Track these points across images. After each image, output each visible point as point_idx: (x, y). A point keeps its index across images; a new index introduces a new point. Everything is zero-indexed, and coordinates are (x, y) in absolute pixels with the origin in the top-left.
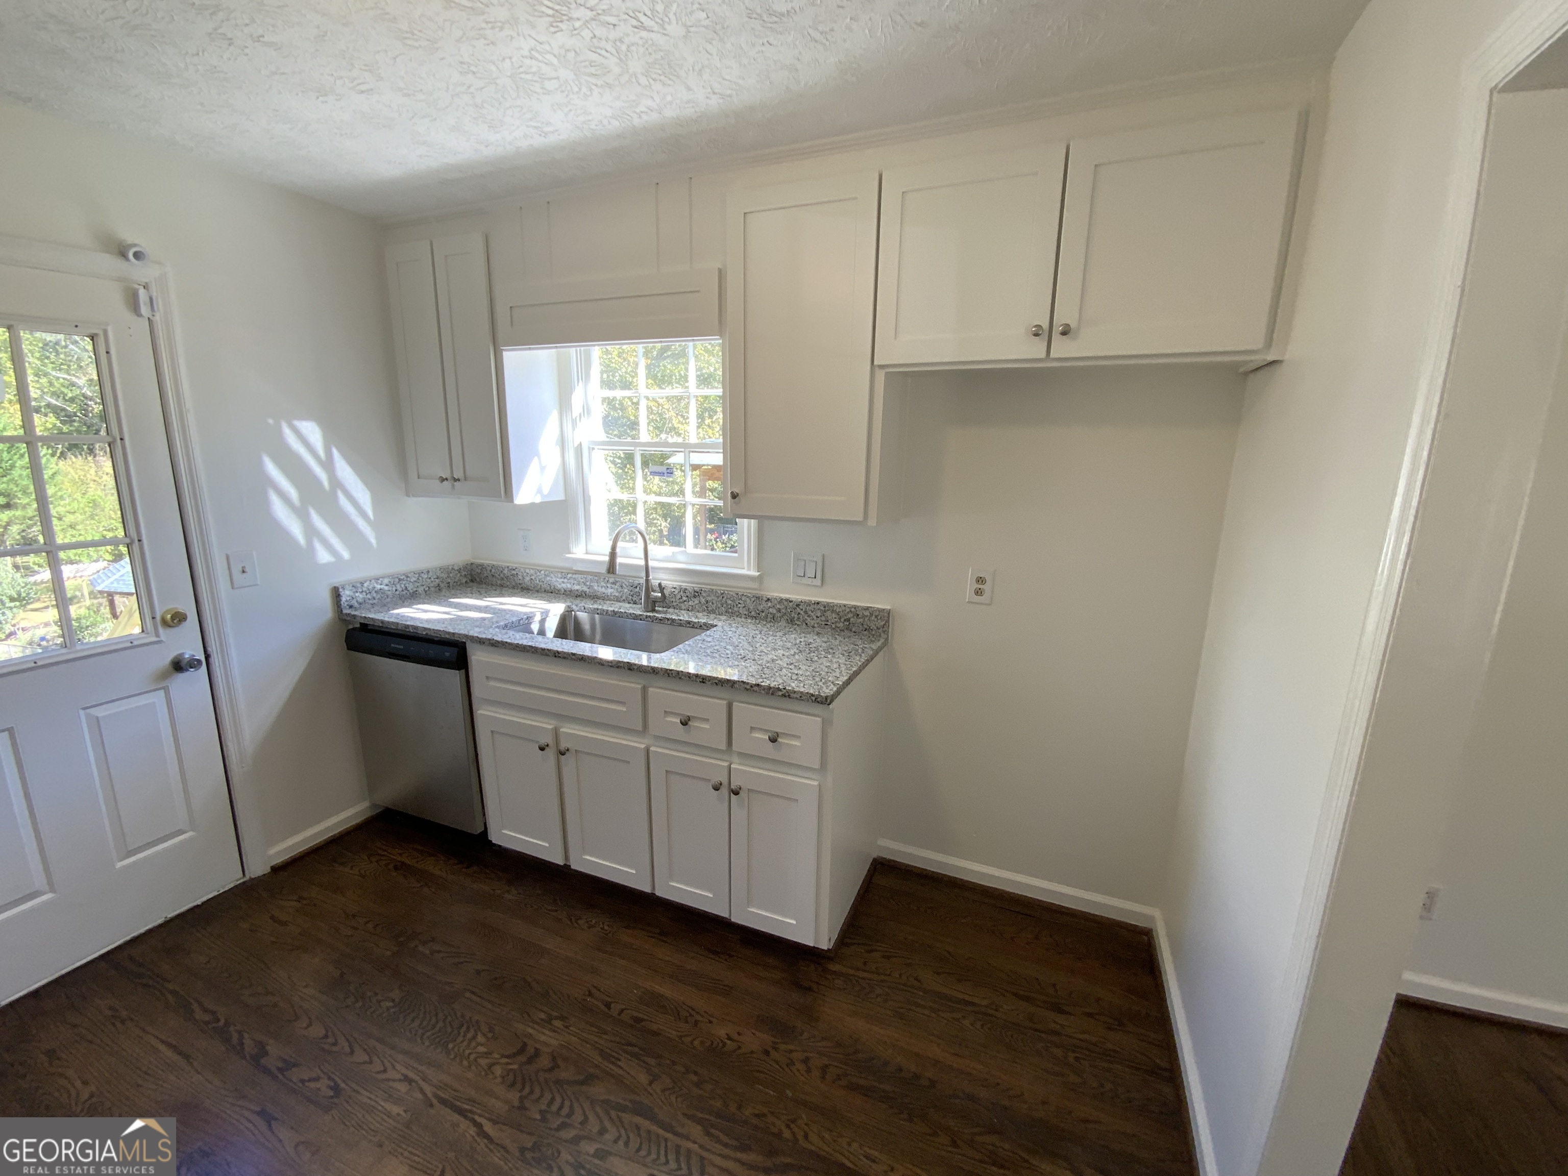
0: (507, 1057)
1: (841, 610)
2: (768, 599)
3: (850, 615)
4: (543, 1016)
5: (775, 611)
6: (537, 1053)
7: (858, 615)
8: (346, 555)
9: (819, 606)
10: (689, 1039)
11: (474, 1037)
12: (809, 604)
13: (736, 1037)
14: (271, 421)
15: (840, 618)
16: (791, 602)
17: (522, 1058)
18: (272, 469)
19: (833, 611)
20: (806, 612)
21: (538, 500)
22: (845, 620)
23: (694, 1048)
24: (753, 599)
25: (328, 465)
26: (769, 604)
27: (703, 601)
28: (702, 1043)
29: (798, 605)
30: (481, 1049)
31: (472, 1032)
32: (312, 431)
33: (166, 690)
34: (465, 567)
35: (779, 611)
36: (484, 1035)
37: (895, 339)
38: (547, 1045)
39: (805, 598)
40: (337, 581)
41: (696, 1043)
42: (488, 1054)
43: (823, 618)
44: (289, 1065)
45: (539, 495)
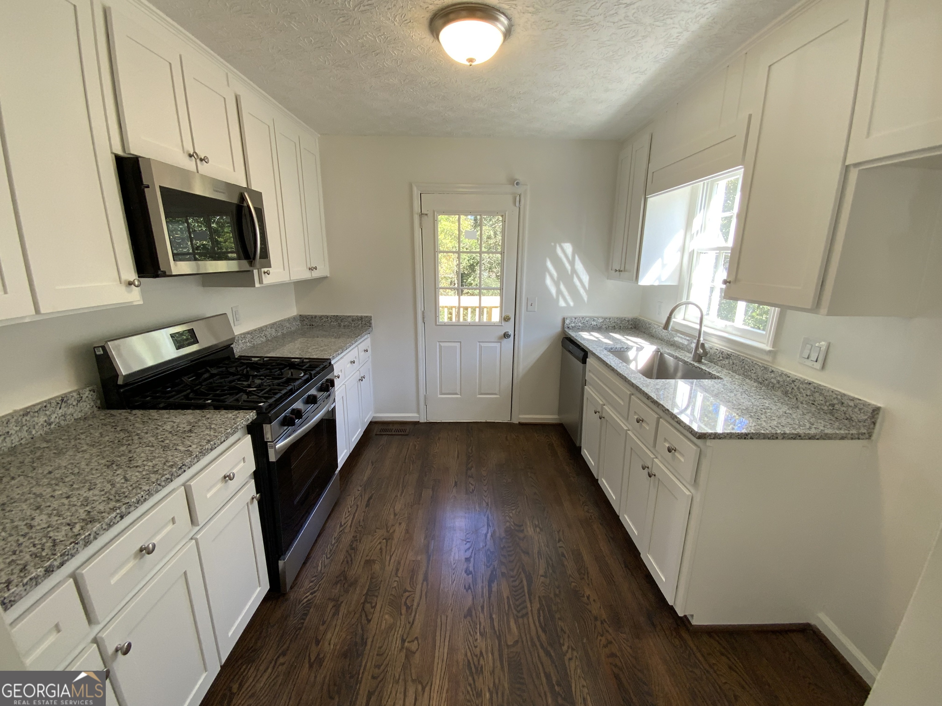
0: (514, 524)
1: (828, 395)
2: (772, 371)
3: (835, 401)
4: (537, 523)
5: (775, 382)
6: (522, 531)
7: (843, 403)
8: (572, 304)
9: (810, 386)
10: (573, 580)
11: (513, 510)
12: (803, 382)
13: (591, 600)
14: (553, 244)
15: (826, 402)
16: (789, 377)
17: (517, 528)
18: (549, 264)
19: (821, 394)
20: (798, 388)
21: (656, 283)
22: (830, 405)
23: (570, 585)
24: (762, 369)
25: (572, 263)
26: (773, 375)
27: (731, 362)
28: (576, 586)
29: (793, 381)
30: (511, 515)
31: (514, 508)
32: (568, 247)
33: (501, 342)
34: (632, 320)
35: (778, 382)
36: (516, 512)
37: (868, 134)
38: (527, 531)
39: (801, 376)
40: (566, 315)
41: (573, 584)
42: (511, 517)
43: (812, 398)
44: (471, 477)
45: (657, 281)
